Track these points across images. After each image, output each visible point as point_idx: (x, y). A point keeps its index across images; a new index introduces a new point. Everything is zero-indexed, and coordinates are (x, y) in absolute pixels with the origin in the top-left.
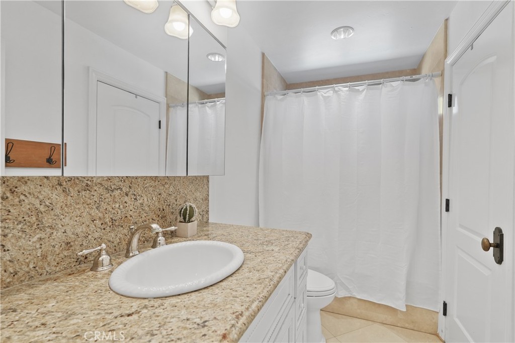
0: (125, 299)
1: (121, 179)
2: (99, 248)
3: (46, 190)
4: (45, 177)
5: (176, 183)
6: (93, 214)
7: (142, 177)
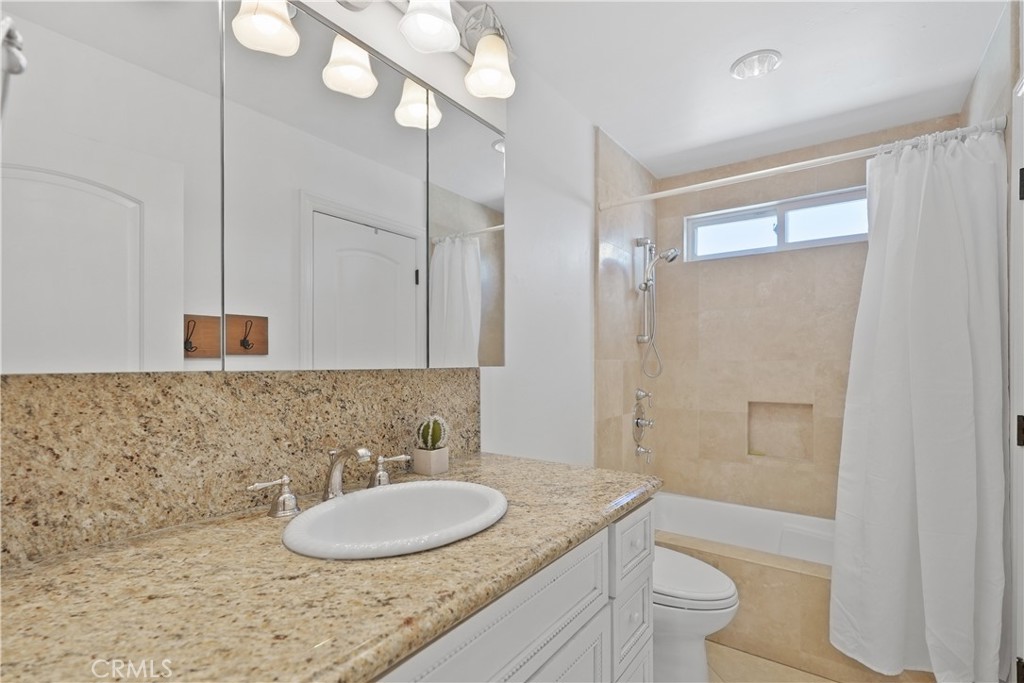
0: (295, 557)
1: (319, 374)
2: (279, 481)
3: (208, 391)
4: (207, 372)
5: (416, 380)
6: (275, 430)
7: (354, 372)
